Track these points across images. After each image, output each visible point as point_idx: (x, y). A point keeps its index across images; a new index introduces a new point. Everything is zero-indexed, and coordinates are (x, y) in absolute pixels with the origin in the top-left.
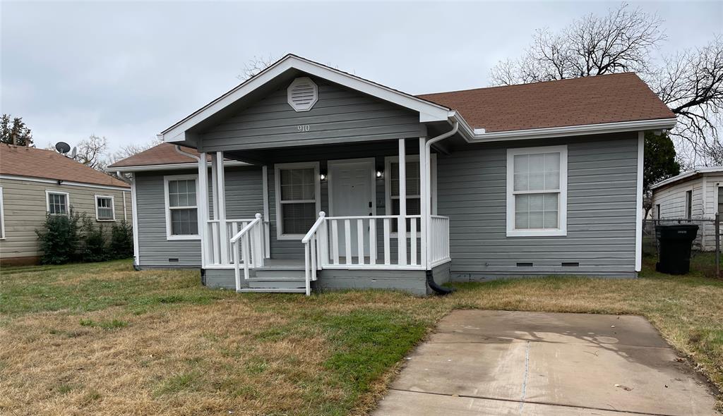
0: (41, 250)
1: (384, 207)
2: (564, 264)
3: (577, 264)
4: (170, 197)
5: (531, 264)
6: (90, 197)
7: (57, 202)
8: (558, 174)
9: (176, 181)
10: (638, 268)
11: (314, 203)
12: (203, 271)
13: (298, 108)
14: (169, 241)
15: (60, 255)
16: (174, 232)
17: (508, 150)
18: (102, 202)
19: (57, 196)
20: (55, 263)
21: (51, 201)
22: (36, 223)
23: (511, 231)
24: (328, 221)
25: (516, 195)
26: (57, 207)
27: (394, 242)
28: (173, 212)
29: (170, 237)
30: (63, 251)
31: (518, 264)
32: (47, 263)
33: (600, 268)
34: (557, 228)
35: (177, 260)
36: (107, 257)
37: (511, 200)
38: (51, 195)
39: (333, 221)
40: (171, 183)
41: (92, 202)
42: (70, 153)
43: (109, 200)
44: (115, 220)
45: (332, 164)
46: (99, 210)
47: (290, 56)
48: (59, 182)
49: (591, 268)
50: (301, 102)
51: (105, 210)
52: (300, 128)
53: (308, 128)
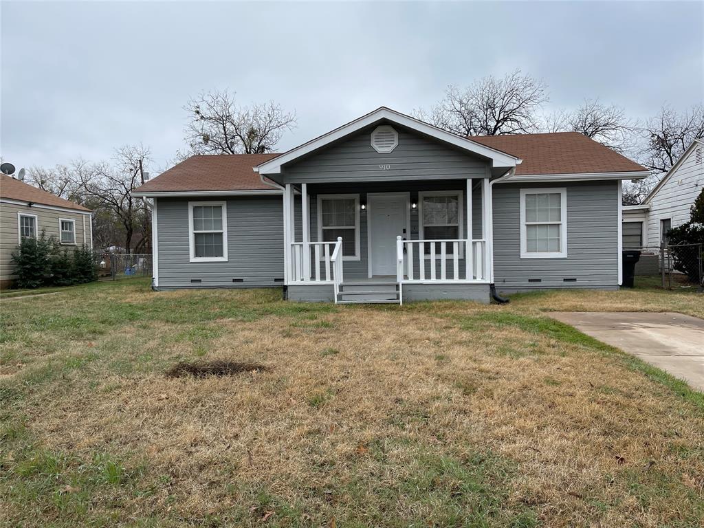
0: (13, 274)
1: (418, 233)
2: (565, 280)
3: (575, 280)
4: (195, 221)
5: (540, 280)
6: (55, 220)
7: (27, 224)
8: (559, 210)
9: (201, 207)
10: (620, 283)
11: (354, 230)
12: (285, 288)
13: (381, 150)
14: (192, 263)
15: (35, 278)
16: (197, 254)
17: (521, 190)
18: (66, 225)
19: (27, 218)
20: (30, 287)
21: (22, 224)
22: (8, 246)
23: (524, 254)
24: (404, 243)
25: (527, 225)
26: (27, 229)
27: (428, 262)
28: (196, 235)
29: (193, 259)
30: (39, 274)
31: (530, 280)
32: (22, 287)
33: (593, 283)
34: (559, 251)
35: (200, 281)
36: (75, 281)
37: (523, 229)
38: (22, 217)
39: (409, 244)
40: (195, 209)
41: (56, 225)
42: (16, 174)
43: (71, 223)
44: (75, 244)
45: (370, 196)
46: (62, 233)
47: (383, 108)
48: (30, 204)
49: (586, 283)
50: (384, 146)
51: (66, 233)
52: (381, 167)
53: (388, 167)
